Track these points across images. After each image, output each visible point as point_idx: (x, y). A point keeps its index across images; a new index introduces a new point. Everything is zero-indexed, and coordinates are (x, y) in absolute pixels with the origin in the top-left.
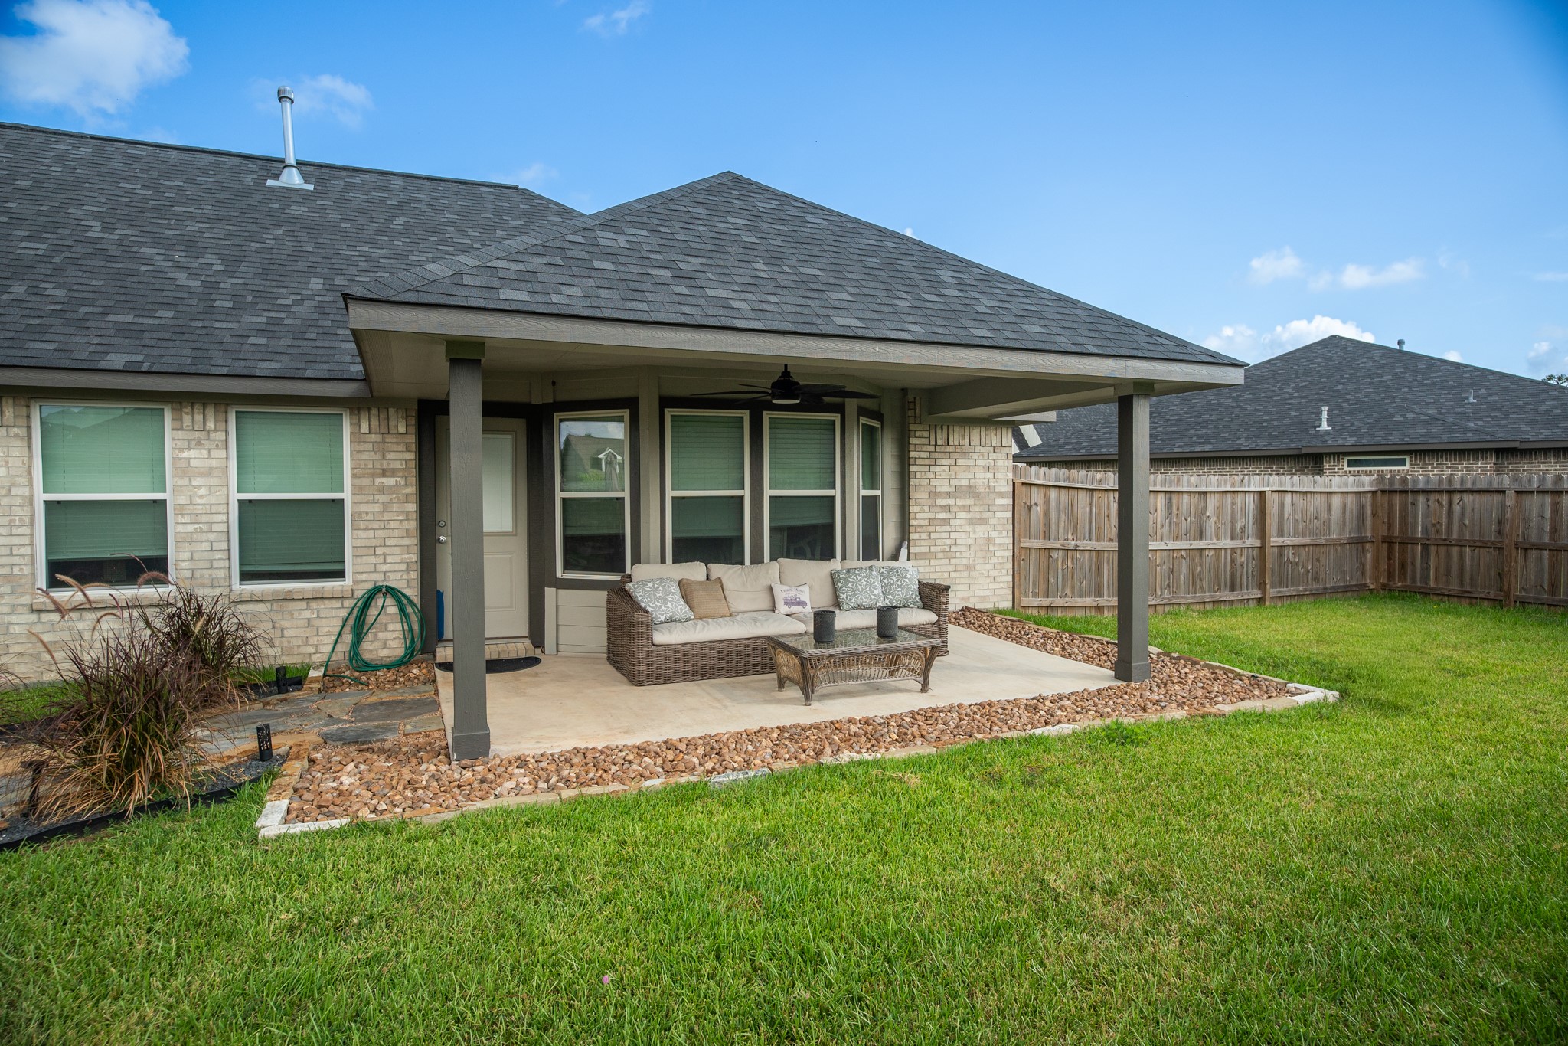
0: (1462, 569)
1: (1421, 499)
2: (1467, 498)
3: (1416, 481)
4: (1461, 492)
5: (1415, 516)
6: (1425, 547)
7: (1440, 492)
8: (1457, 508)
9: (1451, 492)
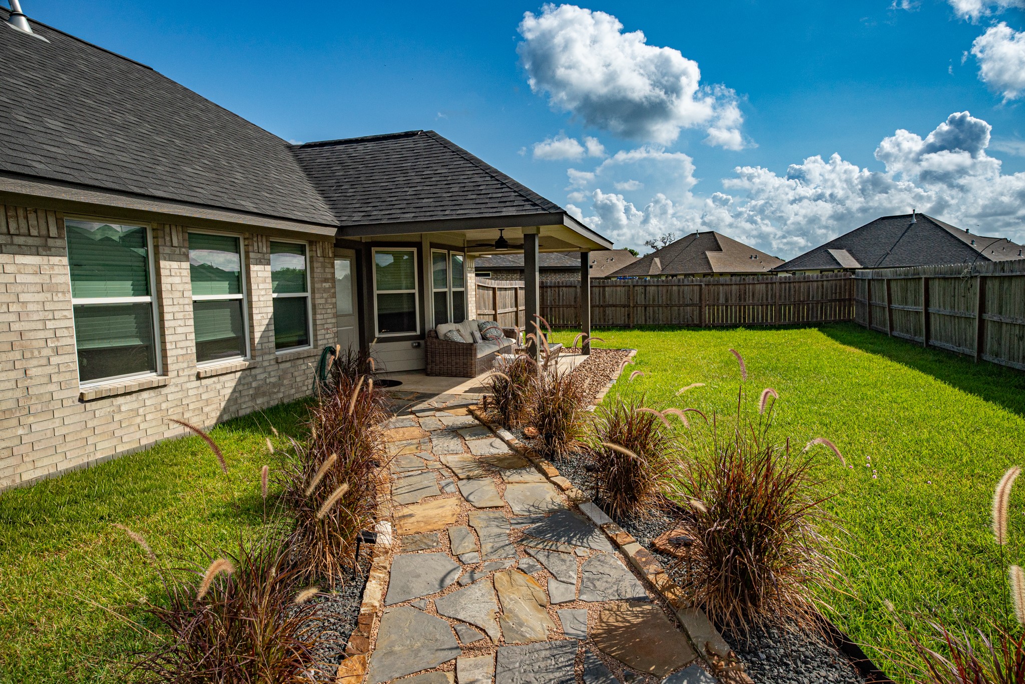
0: (563, 315)
1: (549, 290)
2: (564, 289)
3: (547, 283)
4: (562, 287)
5: (547, 297)
6: (551, 309)
7: (555, 287)
8: (561, 293)
9: (559, 287)
